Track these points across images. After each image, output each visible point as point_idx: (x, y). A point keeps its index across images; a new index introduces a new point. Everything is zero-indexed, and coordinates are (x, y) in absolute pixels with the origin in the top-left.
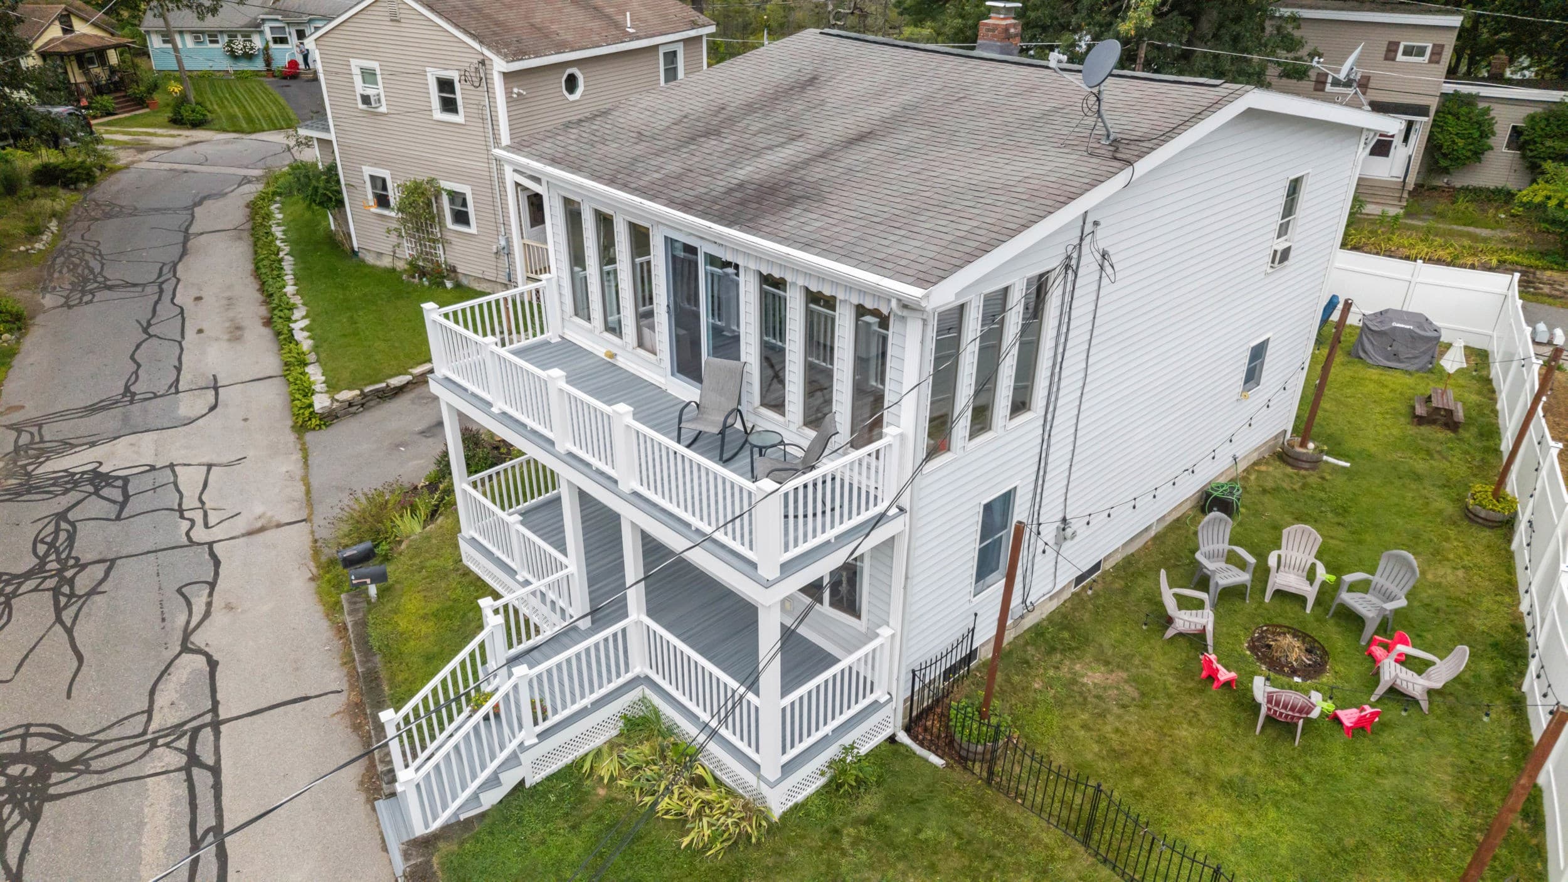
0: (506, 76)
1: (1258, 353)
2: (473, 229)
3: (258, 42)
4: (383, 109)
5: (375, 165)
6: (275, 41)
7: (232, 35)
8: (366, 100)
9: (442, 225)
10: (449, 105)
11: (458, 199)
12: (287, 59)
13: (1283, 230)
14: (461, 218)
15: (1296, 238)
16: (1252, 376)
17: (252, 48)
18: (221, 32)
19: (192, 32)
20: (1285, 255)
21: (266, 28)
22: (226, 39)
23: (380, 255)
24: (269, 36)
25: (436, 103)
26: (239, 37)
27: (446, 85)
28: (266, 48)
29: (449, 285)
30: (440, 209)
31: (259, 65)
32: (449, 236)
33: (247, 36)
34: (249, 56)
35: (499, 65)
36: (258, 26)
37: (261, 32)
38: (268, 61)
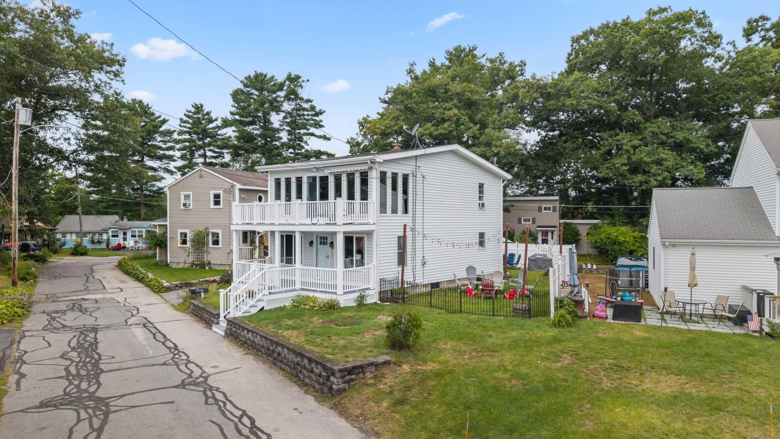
0: (240, 190)
1: (482, 235)
2: (220, 246)
3: (105, 237)
4: (191, 208)
5: (183, 228)
6: (113, 236)
7: (94, 233)
8: (185, 205)
9: (208, 246)
10: (217, 203)
11: (216, 235)
12: (117, 243)
13: (480, 198)
14: (216, 242)
15: (485, 201)
16: (482, 244)
17: (102, 239)
18: (89, 233)
19: (76, 233)
20: (483, 205)
21: (110, 232)
22: (91, 235)
23: (178, 263)
24: (110, 234)
25: (212, 203)
26: (97, 235)
27: (217, 196)
28: (108, 239)
29: (207, 268)
30: (208, 240)
31: (104, 246)
32: (210, 250)
33: (101, 234)
34: (99, 242)
35: (238, 186)
36: (107, 230)
37: (107, 233)
38: (108, 244)
